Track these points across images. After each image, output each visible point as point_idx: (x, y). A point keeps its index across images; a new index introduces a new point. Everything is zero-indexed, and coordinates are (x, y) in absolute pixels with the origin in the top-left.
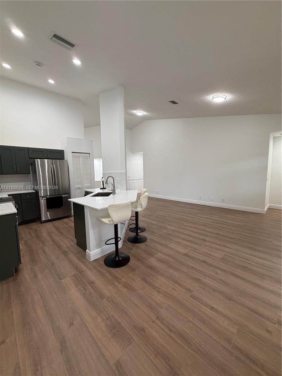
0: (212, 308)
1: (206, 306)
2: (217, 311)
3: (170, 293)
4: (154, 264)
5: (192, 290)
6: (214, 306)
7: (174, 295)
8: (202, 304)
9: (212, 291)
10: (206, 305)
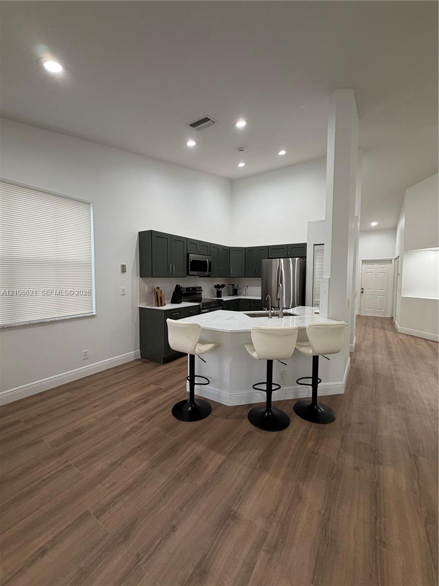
0: (43, 552)
1: (52, 540)
2: (33, 561)
3: (106, 480)
4: (185, 450)
5: (102, 517)
6: (46, 559)
7: (100, 485)
8: (62, 532)
9: (82, 565)
10: (54, 542)
